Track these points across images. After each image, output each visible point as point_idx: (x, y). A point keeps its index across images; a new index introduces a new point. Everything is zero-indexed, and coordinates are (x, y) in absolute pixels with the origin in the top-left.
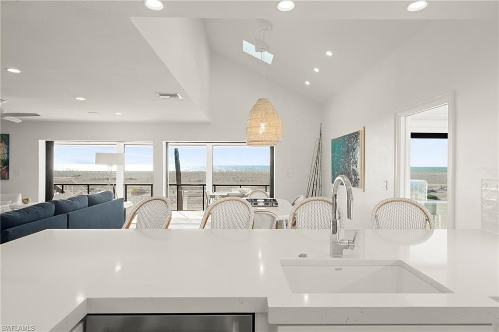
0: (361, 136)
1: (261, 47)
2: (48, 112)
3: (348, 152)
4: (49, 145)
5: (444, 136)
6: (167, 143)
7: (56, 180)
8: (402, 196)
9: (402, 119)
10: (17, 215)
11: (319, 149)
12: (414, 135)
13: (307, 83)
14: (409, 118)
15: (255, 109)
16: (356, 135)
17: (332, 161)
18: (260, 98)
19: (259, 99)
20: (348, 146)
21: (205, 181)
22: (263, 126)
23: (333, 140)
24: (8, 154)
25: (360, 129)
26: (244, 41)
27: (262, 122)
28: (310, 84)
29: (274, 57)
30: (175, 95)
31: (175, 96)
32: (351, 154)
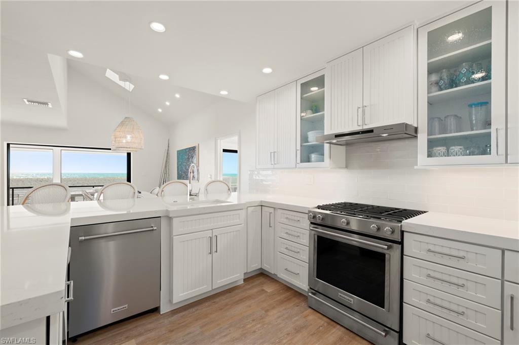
0: (197, 149)
1: (124, 78)
3: (188, 159)
5: (236, 152)
8: (218, 179)
9: (219, 141)
11: (167, 157)
12: (225, 151)
13: (160, 110)
14: (222, 141)
15: (122, 124)
16: (193, 149)
17: (178, 164)
18: (126, 116)
19: (126, 118)
20: (188, 155)
22: (129, 137)
23: (178, 151)
25: (197, 145)
26: (108, 70)
27: (129, 135)
28: (162, 111)
29: (134, 87)
31: (45, 104)
32: (191, 160)
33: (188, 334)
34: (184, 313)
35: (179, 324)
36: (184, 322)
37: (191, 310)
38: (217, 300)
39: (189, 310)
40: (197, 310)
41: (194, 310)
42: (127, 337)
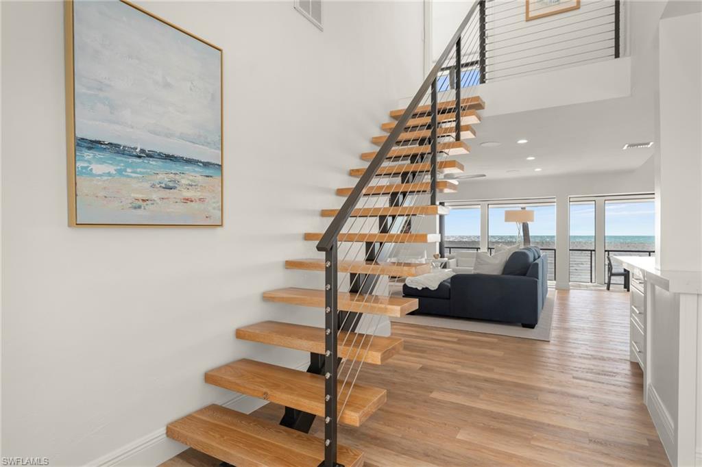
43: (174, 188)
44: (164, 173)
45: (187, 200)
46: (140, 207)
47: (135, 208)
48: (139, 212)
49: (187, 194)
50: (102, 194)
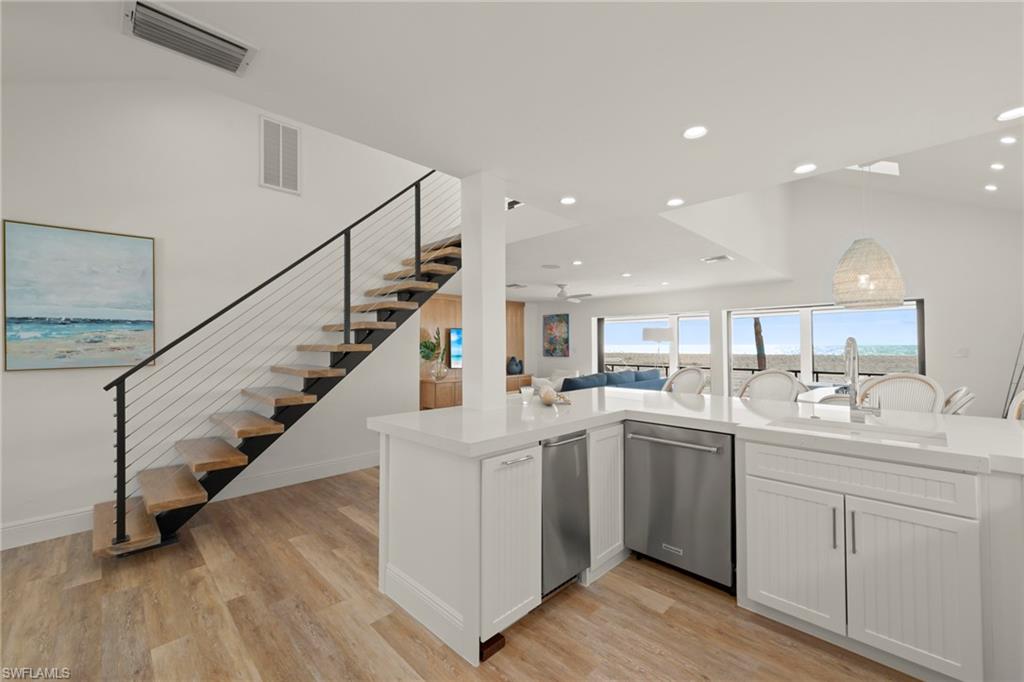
2: (597, 290)
4: (600, 321)
6: (729, 313)
7: (606, 360)
10: (581, 381)
13: (991, 188)
18: (857, 239)
19: (855, 242)
21: (799, 365)
22: (863, 278)
24: (568, 332)
27: (862, 273)
28: (999, 189)
29: (900, 166)
30: (722, 258)
33: (732, 655)
34: (767, 631)
35: (740, 635)
36: (751, 640)
37: (784, 638)
38: (855, 669)
39: (781, 636)
40: (791, 646)
41: (789, 643)
42: (673, 593)
43: (100, 341)
44: (89, 333)
45: (113, 349)
46: (64, 357)
47: (60, 357)
48: (63, 360)
49: (113, 345)
50: (28, 351)
